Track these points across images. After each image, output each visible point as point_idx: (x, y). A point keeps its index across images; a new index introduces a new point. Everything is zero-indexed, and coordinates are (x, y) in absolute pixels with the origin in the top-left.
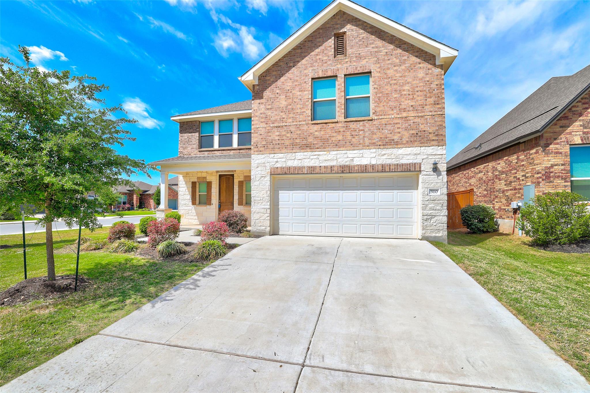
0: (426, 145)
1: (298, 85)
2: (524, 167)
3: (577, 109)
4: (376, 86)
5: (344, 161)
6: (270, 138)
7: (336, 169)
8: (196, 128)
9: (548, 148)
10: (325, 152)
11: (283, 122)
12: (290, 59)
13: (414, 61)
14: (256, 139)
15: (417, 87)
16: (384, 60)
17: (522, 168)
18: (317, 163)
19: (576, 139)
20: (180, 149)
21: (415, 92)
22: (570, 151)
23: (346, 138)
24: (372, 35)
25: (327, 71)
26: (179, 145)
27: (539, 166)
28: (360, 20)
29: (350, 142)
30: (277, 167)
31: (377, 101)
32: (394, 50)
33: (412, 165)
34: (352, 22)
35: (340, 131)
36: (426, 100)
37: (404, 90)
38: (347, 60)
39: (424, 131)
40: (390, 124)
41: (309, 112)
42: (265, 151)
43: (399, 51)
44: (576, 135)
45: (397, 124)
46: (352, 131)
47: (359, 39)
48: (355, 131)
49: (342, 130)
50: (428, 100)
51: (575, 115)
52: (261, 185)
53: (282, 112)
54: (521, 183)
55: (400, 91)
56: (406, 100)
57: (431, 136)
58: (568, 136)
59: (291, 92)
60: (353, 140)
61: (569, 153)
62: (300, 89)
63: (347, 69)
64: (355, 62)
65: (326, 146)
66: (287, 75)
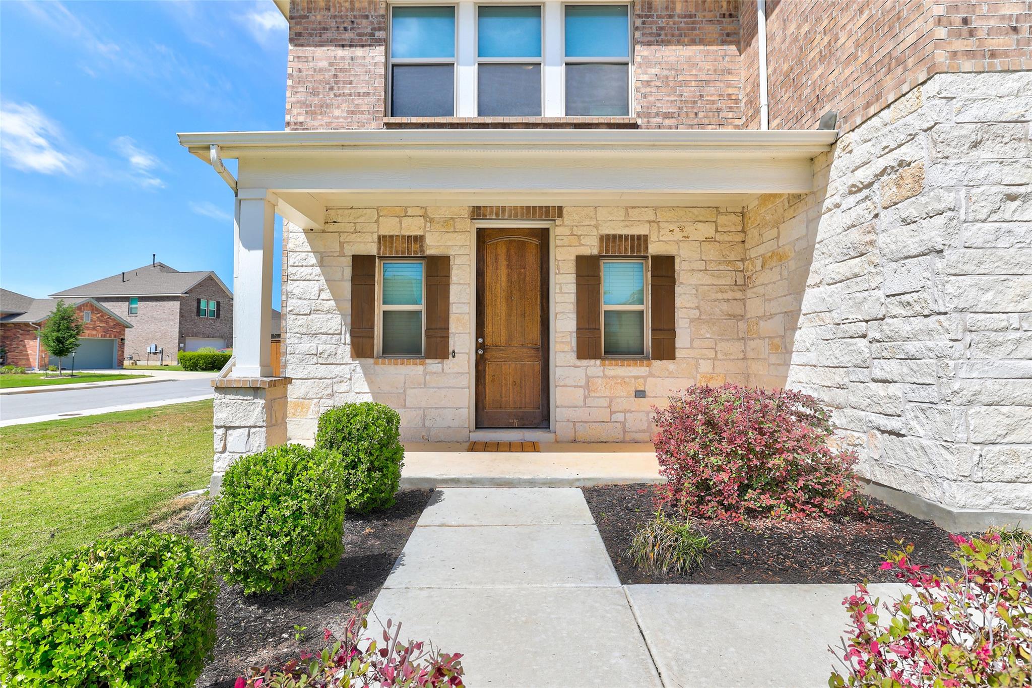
8: (374, 29)
20: (295, 112)
26: (288, 94)
42: (1023, 53)
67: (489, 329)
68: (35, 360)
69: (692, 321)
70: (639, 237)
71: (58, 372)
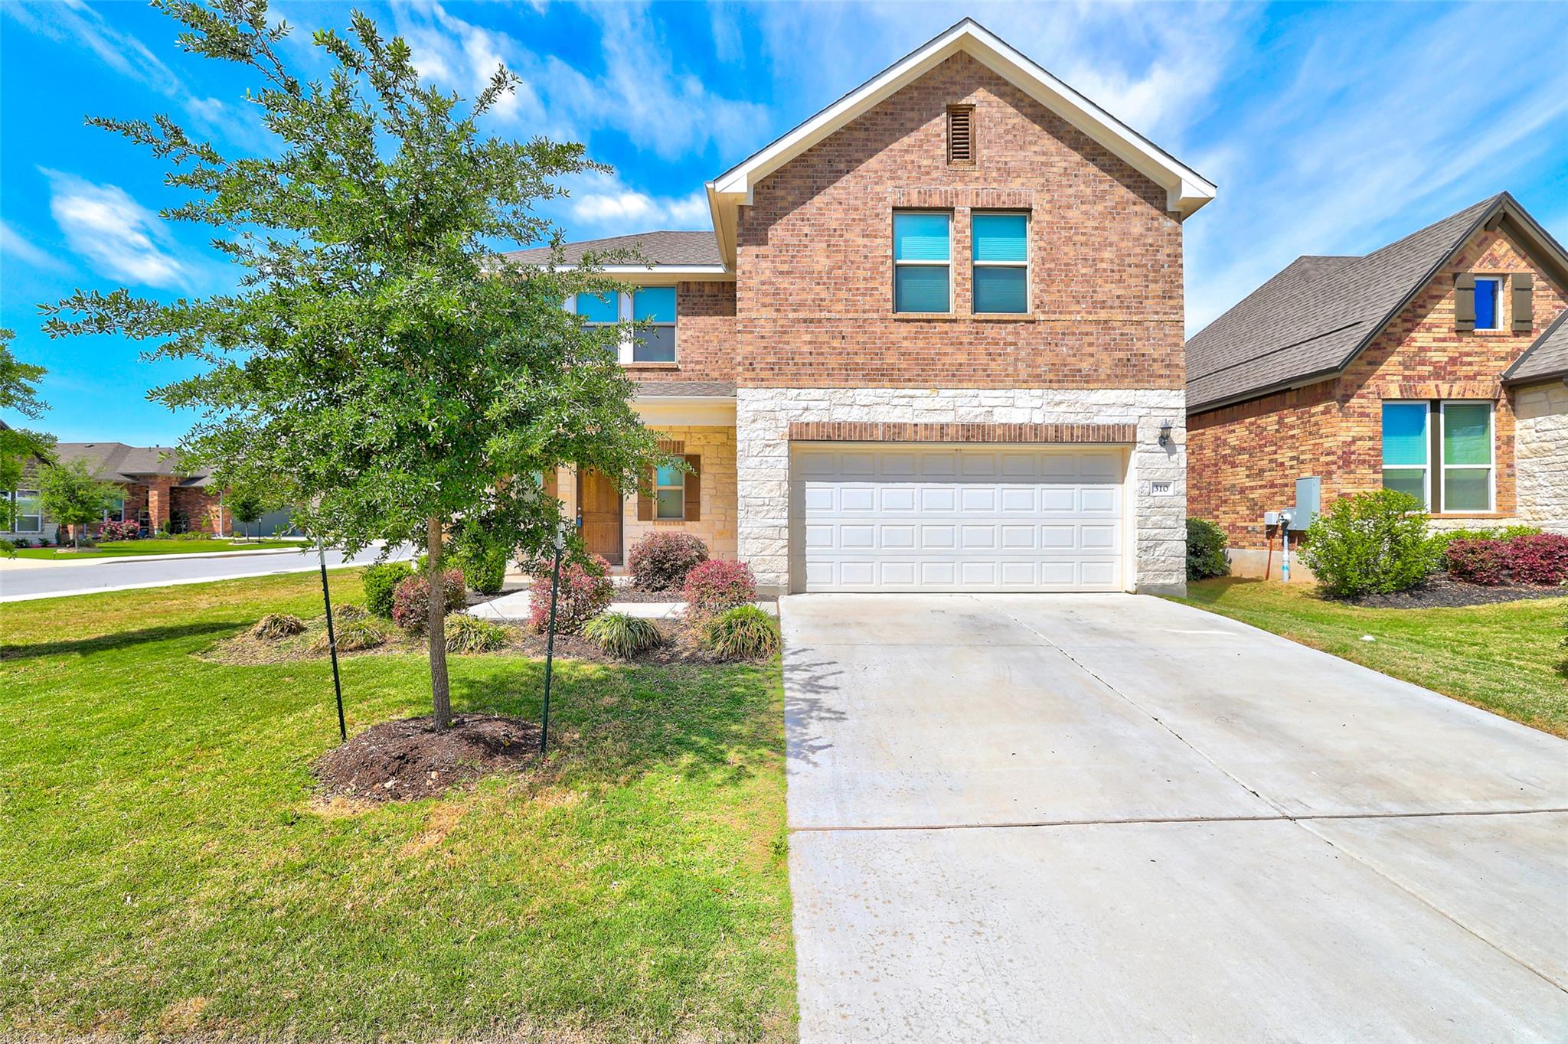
0: (1147, 385)
1: (860, 220)
2: (1295, 440)
3: (1395, 330)
4: (1042, 244)
5: (972, 414)
6: (787, 347)
7: (952, 431)
9: (1347, 404)
10: (928, 392)
11: (821, 311)
12: (837, 151)
13: (1123, 197)
14: (750, 348)
15: (1130, 255)
16: (1060, 186)
17: (1290, 441)
18: (907, 416)
19: (1392, 389)
21: (1124, 266)
22: (1383, 412)
23: (975, 360)
24: (1035, 122)
25: (930, 195)
27: (1330, 439)
28: (1006, 83)
29: (985, 370)
30: (806, 421)
31: (1045, 279)
32: (1082, 166)
33: (1119, 429)
34: (989, 84)
35: (961, 343)
36: (1147, 286)
37: (1102, 260)
38: (977, 174)
39: (1143, 355)
40: (1074, 334)
41: (887, 291)
42: (775, 380)
43: (1092, 169)
44: (1392, 381)
45: (1087, 334)
46: (988, 343)
47: (1004, 127)
48: (997, 344)
49: (966, 340)
50: (1152, 286)
51: (1392, 342)
52: (763, 466)
53: (819, 284)
54: (1287, 472)
55: (1094, 260)
56: (1106, 282)
57: (1156, 366)
58: (1380, 382)
59: (841, 236)
60: (993, 366)
61: (1381, 415)
62: (863, 230)
63: (977, 195)
64: (995, 181)
65: (929, 376)
66: (830, 190)
67: (585, 501)
68: (218, 526)
69: (711, 496)
70: (678, 442)
71: (245, 538)
